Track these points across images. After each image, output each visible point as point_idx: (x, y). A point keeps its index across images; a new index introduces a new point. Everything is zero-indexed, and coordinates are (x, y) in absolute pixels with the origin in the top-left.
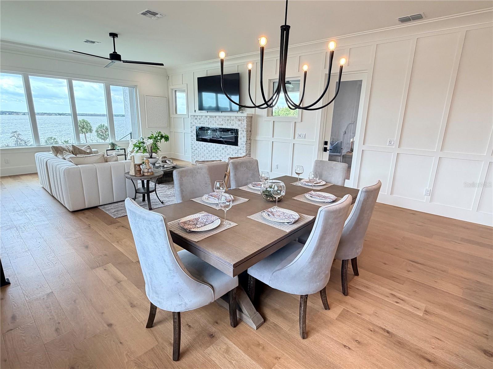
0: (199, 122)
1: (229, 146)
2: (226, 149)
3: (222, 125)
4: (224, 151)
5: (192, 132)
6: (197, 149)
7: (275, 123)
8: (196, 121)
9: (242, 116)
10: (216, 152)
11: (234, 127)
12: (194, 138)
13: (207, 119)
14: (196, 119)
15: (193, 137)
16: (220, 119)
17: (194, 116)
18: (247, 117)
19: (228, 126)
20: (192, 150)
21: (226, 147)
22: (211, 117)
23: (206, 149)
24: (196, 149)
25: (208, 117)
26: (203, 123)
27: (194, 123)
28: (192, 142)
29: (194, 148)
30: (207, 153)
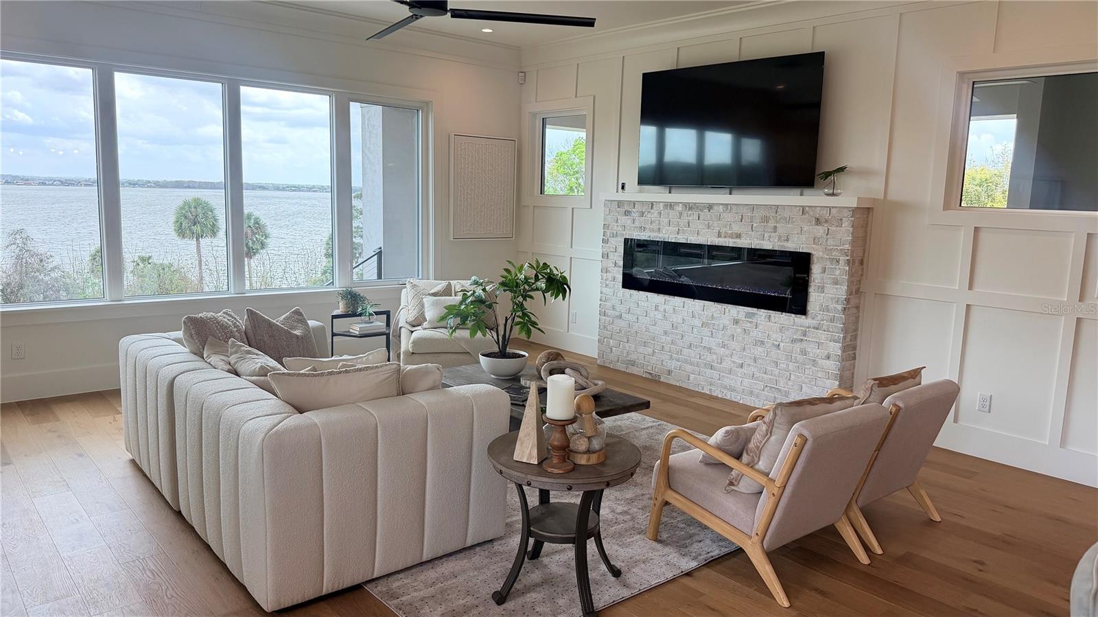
0: (637, 224)
1: (762, 313)
2: (749, 325)
3: (739, 236)
4: (739, 330)
5: (605, 256)
6: (624, 315)
7: (983, 236)
8: (624, 220)
9: (830, 208)
10: (706, 331)
11: (791, 246)
12: (614, 279)
13: (673, 214)
14: (627, 213)
15: (609, 275)
16: (728, 217)
17: (620, 204)
18: (855, 211)
19: (765, 242)
20: (603, 317)
21: (748, 315)
22: (689, 207)
23: (660, 316)
24: (621, 317)
25: (680, 208)
26: (655, 226)
27: (616, 228)
28: (604, 290)
29: (610, 312)
30: (666, 333)
